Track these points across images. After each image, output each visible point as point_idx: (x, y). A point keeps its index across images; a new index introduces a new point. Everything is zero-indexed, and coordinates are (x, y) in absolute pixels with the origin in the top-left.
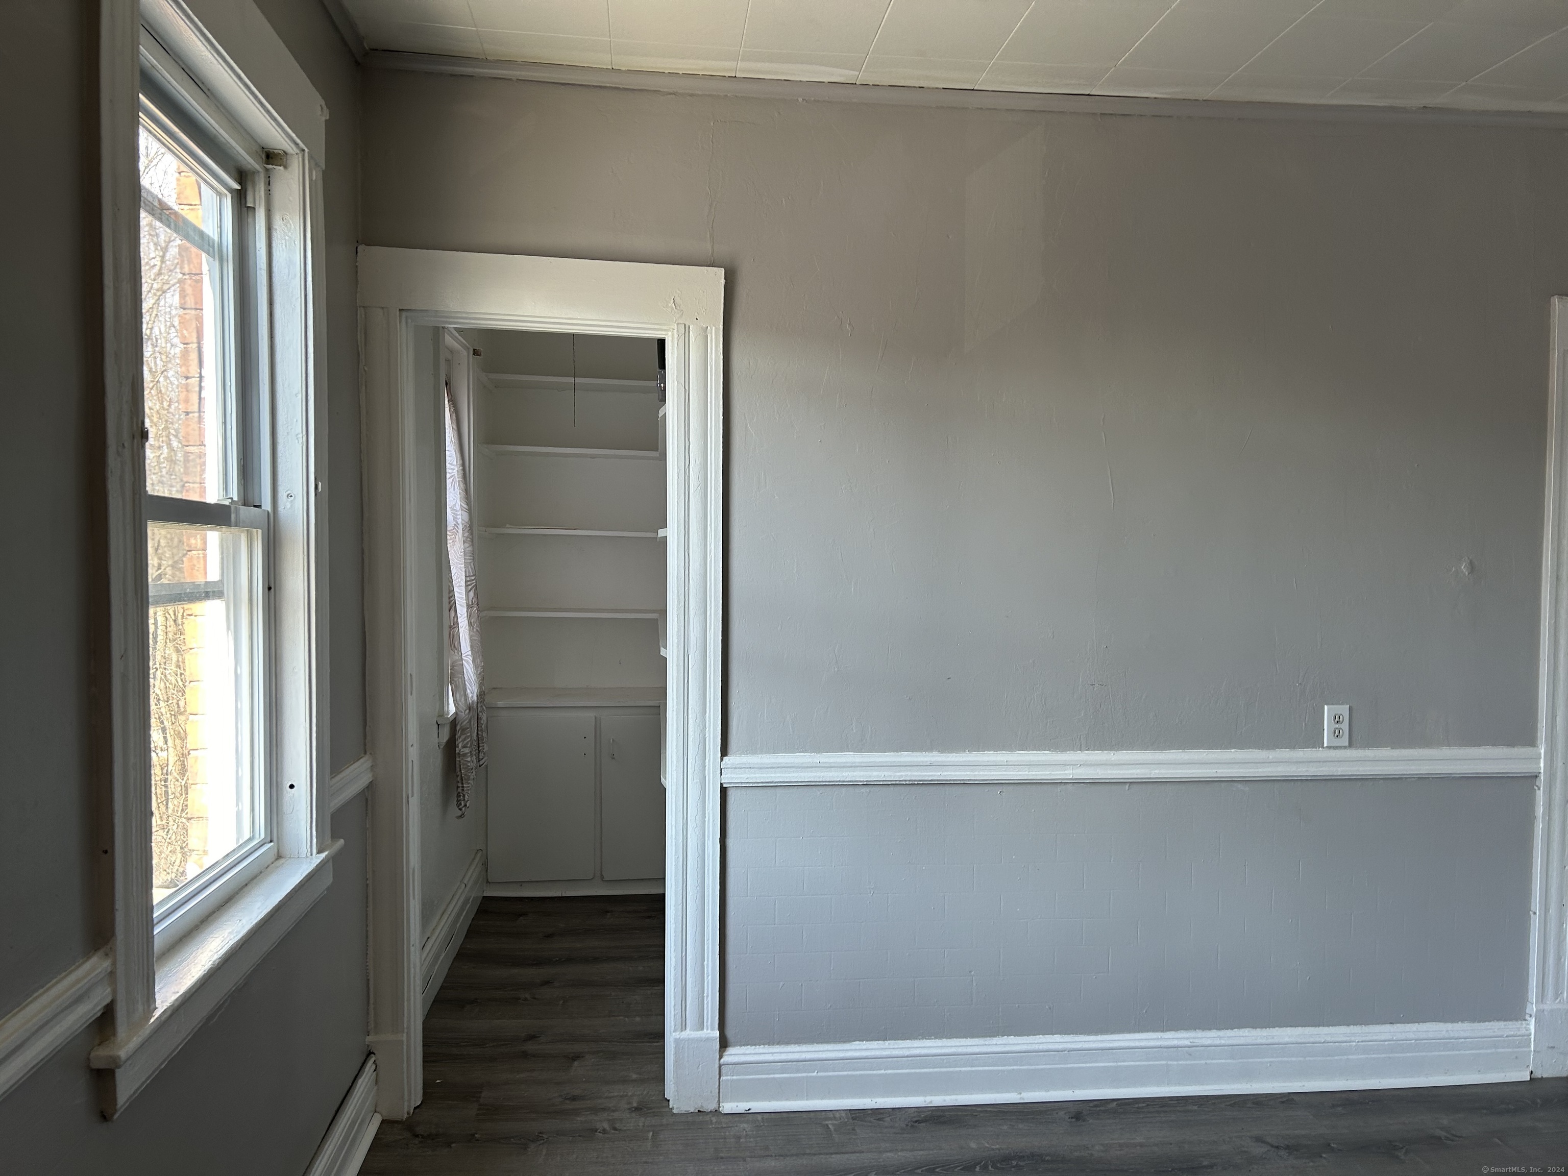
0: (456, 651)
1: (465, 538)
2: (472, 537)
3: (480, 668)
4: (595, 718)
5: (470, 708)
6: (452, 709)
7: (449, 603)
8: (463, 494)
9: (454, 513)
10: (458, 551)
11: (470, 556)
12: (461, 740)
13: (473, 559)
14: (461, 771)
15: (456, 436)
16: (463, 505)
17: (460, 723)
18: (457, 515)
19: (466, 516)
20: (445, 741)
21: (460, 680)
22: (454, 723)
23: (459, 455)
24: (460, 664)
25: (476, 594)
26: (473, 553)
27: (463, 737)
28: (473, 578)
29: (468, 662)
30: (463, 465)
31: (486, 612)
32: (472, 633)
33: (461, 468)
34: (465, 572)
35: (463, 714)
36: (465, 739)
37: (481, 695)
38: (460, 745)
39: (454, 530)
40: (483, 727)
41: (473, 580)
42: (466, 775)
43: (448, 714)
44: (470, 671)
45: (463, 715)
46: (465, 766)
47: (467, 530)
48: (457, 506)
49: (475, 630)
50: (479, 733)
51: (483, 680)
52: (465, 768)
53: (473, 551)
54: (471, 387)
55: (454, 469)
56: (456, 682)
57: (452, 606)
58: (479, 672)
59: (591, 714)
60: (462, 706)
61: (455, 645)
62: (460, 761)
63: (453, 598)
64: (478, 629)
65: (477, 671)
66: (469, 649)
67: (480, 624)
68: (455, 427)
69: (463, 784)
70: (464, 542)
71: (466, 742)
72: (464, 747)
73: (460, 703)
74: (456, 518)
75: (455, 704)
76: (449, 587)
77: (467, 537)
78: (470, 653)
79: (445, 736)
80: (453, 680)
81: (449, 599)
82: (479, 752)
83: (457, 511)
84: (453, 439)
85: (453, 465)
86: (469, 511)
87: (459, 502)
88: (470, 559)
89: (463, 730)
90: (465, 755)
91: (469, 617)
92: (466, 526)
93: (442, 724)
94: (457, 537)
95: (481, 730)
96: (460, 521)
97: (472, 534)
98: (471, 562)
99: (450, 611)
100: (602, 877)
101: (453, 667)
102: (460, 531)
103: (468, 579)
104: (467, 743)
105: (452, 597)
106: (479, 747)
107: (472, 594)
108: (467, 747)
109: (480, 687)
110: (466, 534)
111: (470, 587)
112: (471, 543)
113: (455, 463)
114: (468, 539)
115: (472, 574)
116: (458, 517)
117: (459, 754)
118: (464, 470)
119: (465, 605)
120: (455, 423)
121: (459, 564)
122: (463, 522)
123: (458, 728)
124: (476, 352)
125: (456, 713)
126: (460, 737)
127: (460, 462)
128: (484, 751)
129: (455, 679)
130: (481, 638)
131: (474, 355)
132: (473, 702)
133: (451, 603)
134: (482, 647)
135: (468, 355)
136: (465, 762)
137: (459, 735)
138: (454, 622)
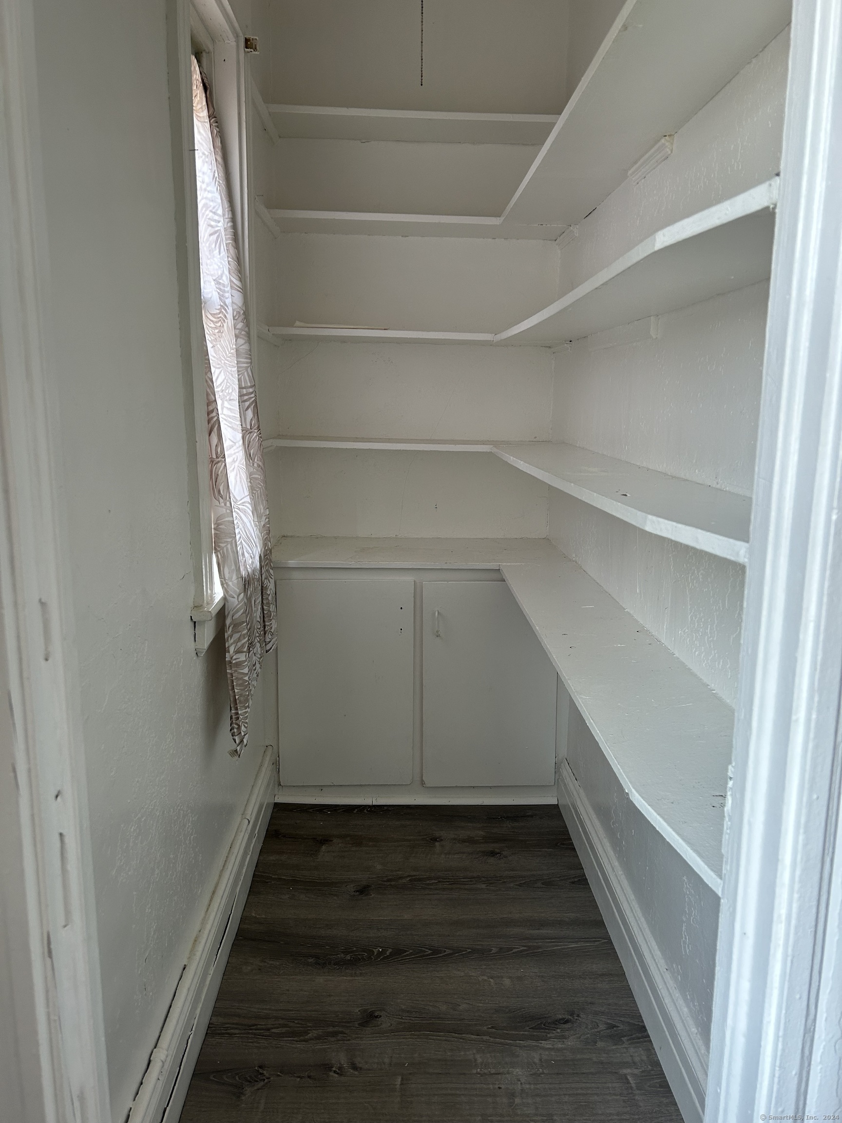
0: (221, 500)
1: (237, 331)
2: (249, 329)
3: (264, 518)
4: (414, 581)
5: (246, 583)
6: (218, 593)
7: (209, 422)
8: (234, 264)
9: (220, 289)
10: (227, 347)
11: (246, 358)
12: (232, 641)
13: (251, 363)
14: (233, 689)
15: (222, 174)
16: (234, 280)
17: (231, 613)
18: (224, 291)
19: (238, 298)
20: (206, 645)
21: (229, 546)
22: (222, 614)
23: (226, 205)
24: (229, 521)
25: (256, 413)
26: (250, 354)
27: (236, 636)
28: (251, 390)
29: (245, 512)
30: (233, 220)
31: (271, 440)
32: (252, 469)
33: (230, 224)
34: (239, 380)
35: (236, 600)
36: (239, 640)
37: (266, 558)
38: (232, 649)
39: (221, 315)
40: (270, 598)
41: (252, 393)
42: (241, 695)
43: (212, 599)
44: (248, 524)
45: (237, 602)
46: (241, 682)
47: (240, 319)
48: (224, 278)
49: (255, 465)
50: (265, 607)
51: (268, 534)
52: (240, 685)
53: (250, 350)
54: (243, 99)
55: (219, 222)
56: (222, 548)
57: (213, 426)
58: (263, 523)
59: (409, 578)
60: (235, 585)
61: (219, 491)
62: (232, 674)
63: (214, 414)
64: (260, 463)
65: (259, 522)
66: (247, 493)
67: (262, 456)
68: (219, 159)
69: (236, 709)
70: (237, 337)
71: (239, 644)
72: (238, 652)
73: (230, 583)
74: (223, 296)
75: (222, 584)
76: (208, 394)
77: (241, 330)
78: (248, 499)
79: (207, 635)
80: (219, 546)
81: (208, 414)
82: (265, 634)
83: (224, 285)
84: (216, 175)
85: (218, 215)
86: (244, 290)
87: (227, 272)
88: (247, 363)
89: (236, 625)
90: (239, 664)
91: (247, 446)
92: (239, 313)
93: (198, 622)
94: (225, 325)
95: (268, 603)
96: (228, 301)
97: (248, 325)
98: (248, 367)
99: (210, 435)
100: (422, 783)
101: (218, 525)
102: (230, 316)
103: (245, 391)
104: (243, 646)
105: (212, 411)
106: (264, 626)
107: (250, 414)
108: (243, 652)
109: (265, 545)
110: (240, 325)
111: (247, 404)
112: (246, 338)
113: (220, 212)
114: (243, 333)
115: (249, 384)
116: (227, 295)
117: (230, 662)
118: (234, 227)
119: (240, 428)
120: (220, 153)
121: (230, 366)
122: (235, 307)
123: (228, 622)
124: (248, 44)
125: (224, 599)
126: (231, 636)
127: (228, 215)
128: (272, 630)
129: (222, 545)
130: (265, 477)
131: (247, 48)
132: (253, 571)
133: (212, 422)
134: (266, 488)
135: (238, 46)
136: (240, 676)
137: (229, 632)
138: (217, 453)
